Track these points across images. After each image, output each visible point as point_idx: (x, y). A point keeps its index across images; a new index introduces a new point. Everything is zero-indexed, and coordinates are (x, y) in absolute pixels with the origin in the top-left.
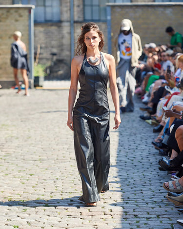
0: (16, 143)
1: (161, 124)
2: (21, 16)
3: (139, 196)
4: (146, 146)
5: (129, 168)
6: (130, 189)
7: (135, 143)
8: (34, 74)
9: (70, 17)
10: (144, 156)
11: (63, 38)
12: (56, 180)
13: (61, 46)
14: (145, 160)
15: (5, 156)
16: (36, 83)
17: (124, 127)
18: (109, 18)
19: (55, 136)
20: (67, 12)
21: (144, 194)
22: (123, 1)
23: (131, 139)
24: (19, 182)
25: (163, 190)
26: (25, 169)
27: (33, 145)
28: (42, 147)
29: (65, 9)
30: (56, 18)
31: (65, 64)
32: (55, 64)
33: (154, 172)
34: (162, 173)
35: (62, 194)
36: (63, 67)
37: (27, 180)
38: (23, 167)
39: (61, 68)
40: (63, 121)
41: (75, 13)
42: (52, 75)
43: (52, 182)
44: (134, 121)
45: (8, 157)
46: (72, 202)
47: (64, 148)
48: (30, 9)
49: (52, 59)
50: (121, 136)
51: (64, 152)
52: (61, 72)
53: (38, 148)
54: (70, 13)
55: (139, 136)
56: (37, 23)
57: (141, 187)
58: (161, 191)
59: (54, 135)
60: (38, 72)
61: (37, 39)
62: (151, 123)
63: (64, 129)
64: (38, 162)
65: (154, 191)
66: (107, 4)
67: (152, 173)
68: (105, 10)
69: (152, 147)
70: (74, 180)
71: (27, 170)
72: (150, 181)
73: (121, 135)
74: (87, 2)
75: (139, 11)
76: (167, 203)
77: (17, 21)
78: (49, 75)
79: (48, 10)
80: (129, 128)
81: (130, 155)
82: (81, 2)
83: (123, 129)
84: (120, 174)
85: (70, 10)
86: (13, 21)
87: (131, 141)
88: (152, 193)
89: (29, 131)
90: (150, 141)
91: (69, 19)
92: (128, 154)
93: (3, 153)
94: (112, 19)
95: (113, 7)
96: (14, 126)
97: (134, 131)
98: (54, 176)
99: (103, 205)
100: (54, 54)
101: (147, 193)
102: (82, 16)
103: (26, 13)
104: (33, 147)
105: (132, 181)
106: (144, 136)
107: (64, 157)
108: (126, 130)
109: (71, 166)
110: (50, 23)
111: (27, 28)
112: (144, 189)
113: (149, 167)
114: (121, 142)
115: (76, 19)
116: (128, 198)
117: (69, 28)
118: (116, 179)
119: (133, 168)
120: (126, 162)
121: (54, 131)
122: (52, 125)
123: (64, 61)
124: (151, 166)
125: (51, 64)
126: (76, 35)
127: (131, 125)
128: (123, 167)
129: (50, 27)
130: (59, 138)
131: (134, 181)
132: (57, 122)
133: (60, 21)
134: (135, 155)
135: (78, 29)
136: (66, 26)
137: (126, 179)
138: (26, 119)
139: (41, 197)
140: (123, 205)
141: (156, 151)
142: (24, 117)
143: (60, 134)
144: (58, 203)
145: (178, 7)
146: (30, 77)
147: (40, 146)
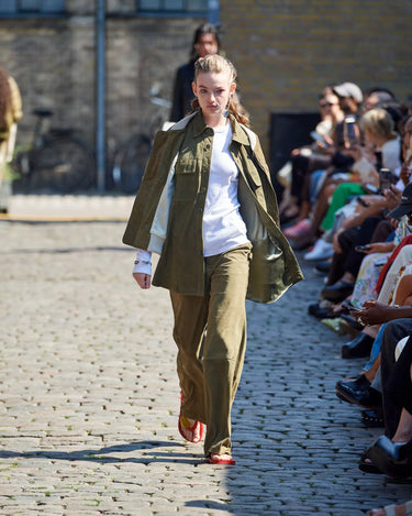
4: (320, 397)
5: (269, 465)
7: (286, 390)
10: (313, 428)
11: (71, 62)
12: (43, 499)
13: (65, 89)
14: (317, 441)
18: (214, 4)
19: (41, 364)
23: (275, 375)
28: (4, 397)
31: (78, 143)
32: (47, 143)
33: (345, 479)
34: (369, 481)
36: (71, 153)
39: (64, 157)
40: (67, 319)
42: (35, 177)
43: (33, 504)
44: (284, 321)
47: (69, 401)
49: (37, 129)
51: (71, 413)
52: (64, 169)
55: (299, 367)
59: (38, 361)
62: (337, 329)
63: (70, 342)
67: (339, 480)
70: (98, 497)
72: (332, 505)
78: (29, 175)
80: (268, 342)
81: (271, 425)
84: (240, 483)
87: (275, 382)
90: (331, 383)
91: (92, 8)
92: (266, 420)
94: (221, 7)
97: (283, 351)
98: (37, 485)
100: (43, 114)
105: (276, 505)
106: (316, 367)
107: (70, 429)
108: (259, 348)
110: (32, 18)
113: (327, 461)
117: (91, 34)
118: (227, 497)
119: (280, 465)
120: (258, 447)
121: (39, 347)
122: (35, 331)
123: (76, 136)
124: (334, 459)
125: (34, 144)
126: (110, 54)
127: (275, 334)
128: (249, 462)
129: (32, 32)
130: (54, 371)
131: (284, 503)
132: (50, 321)
133: (66, 14)
134: (288, 426)
135: (117, 37)
136: (80, 28)
137: (259, 499)
141: (351, 413)
143: (57, 358)
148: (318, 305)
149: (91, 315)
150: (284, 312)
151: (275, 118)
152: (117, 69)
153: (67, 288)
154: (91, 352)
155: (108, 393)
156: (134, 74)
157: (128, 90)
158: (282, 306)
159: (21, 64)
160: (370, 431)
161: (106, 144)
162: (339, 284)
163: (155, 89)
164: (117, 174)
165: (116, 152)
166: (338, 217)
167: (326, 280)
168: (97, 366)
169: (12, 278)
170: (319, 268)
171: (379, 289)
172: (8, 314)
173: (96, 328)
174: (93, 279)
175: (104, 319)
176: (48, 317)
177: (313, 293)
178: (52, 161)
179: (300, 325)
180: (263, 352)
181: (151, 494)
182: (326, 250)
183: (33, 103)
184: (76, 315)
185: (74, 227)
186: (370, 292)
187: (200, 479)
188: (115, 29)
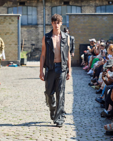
0: (10, 100)
1: (101, 88)
2: (13, 21)
3: (88, 133)
4: (92, 102)
5: (82, 116)
6: (82, 129)
7: (85, 100)
8: (21, 57)
9: (43, 21)
10: (90, 108)
11: (38, 34)
13: (37, 40)
14: (91, 111)
15: (4, 108)
16: (22, 63)
17: (78, 90)
18: (68, 22)
19: (35, 96)
20: (41, 18)
21: (91, 132)
22: (76, 12)
23: (82, 97)
24: (13, 124)
25: (103, 129)
26: (16, 116)
28: (27, 102)
30: (34, 23)
32: (34, 51)
33: (98, 119)
34: (102, 119)
35: (40, 131)
36: (39, 53)
38: (15, 115)
39: (37, 54)
40: (39, 86)
41: (47, 19)
43: (34, 124)
44: (84, 86)
45: (5, 109)
46: (47, 137)
47: (40, 103)
48: (18, 17)
49: (32, 48)
51: (41, 106)
52: (37, 56)
54: (44, 19)
55: (87, 96)
56: (22, 25)
57: (89, 128)
58: (102, 130)
60: (23, 56)
61: (22, 35)
62: (95, 88)
63: (40, 91)
64: (24, 112)
65: (97, 130)
66: (67, 13)
67: (96, 119)
68: (65, 17)
69: (96, 103)
71: (18, 117)
72: (95, 124)
73: (76, 95)
75: (87, 18)
76: (106, 137)
77: (10, 24)
78: (30, 57)
79: (30, 17)
80: (81, 91)
81: (82, 108)
82: (50, 12)
83: (77, 91)
84: (76, 120)
85: (43, 17)
86: (8, 24)
87: (82, 99)
89: (18, 92)
90: (94, 99)
91: (43, 23)
93: (3, 106)
94: (69, 23)
95: (70, 15)
96: (9, 89)
97: (84, 92)
99: (66, 138)
100: (33, 45)
101: (93, 131)
103: (16, 19)
104: (21, 102)
105: (84, 124)
106: (91, 96)
107: (41, 109)
109: (46, 114)
110: (30, 25)
111: (17, 28)
112: (91, 129)
113: (93, 115)
114: (76, 100)
115: (47, 23)
116: (82, 134)
117: (43, 28)
118: (74, 123)
119: (84, 116)
120: (79, 112)
121: (34, 92)
122: (33, 89)
123: (40, 49)
124: (95, 114)
125: (31, 51)
127: (82, 89)
128: (78, 115)
129: (30, 28)
130: (37, 97)
131: (85, 124)
133: (37, 24)
134: (85, 108)
135: (48, 29)
136: (40, 27)
137: (80, 123)
138: (17, 85)
139: (27, 134)
140: (79, 139)
141: (98, 105)
142: (15, 84)
143: (38, 94)
144: (38, 137)
145: (111, 16)
146: (18, 59)
147: (26, 102)
148: (90, 83)
150: (83, 85)
151: (81, 45)
158: (83, 83)
159: (28, 35)
160: (102, 109)
162: (94, 79)
166: (94, 65)
167: (92, 78)
170: (90, 76)
172: (27, 86)
176: (35, 86)
177: (89, 81)
178: (35, 55)
179: (87, 87)
180: (80, 93)
182: (91, 72)
183: (31, 43)
187: (68, 119)
188: (48, 27)
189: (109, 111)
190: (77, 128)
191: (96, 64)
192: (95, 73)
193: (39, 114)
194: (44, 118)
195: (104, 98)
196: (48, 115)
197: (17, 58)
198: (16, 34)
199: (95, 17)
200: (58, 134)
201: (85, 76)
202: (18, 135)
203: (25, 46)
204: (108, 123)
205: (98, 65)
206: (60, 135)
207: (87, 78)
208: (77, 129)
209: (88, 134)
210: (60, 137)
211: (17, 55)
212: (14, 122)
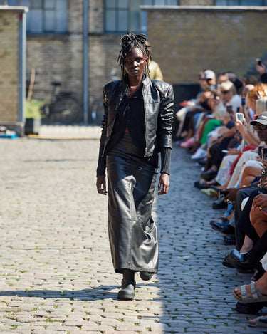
2: (6, 24)
3: (193, 308)
4: (202, 229)
5: (177, 264)
6: (178, 296)
7: (184, 225)
8: (26, 115)
9: (83, 26)
10: (198, 245)
11: (70, 58)
12: (62, 281)
13: (67, 72)
14: (201, 252)
16: (29, 129)
17: (167, 199)
18: (144, 28)
19: (59, 212)
20: (77, 18)
21: (200, 305)
22: (166, 4)
23: (179, 217)
24: (4, 283)
25: (231, 298)
26: (13, 263)
27: (25, 226)
28: (40, 228)
29: (75, 14)
30: (60, 28)
31: (74, 99)
32: (58, 99)
33: (216, 271)
34: (229, 272)
36: (71, 104)
37: (18, 280)
38: (10, 259)
39: (67, 106)
40: (71, 189)
41: (91, 20)
42: (52, 117)
43: (57, 283)
44: (182, 190)
46: (89, 316)
47: (73, 231)
48: (20, 13)
49: (53, 92)
50: (163, 213)
51: (75, 237)
52: (67, 112)
53: (34, 230)
54: (83, 21)
55: (190, 213)
56: (31, 35)
57: (195, 294)
58: (227, 300)
59: (57, 210)
60: (30, 111)
61: (31, 59)
62: (209, 194)
63: (73, 201)
64: (33, 253)
65: (215, 300)
66: (142, 7)
67: (212, 272)
68: (138, 16)
69: (212, 231)
70: (90, 280)
71: (17, 264)
72: (210, 284)
73: (163, 211)
74: (110, 4)
75: (192, 19)
76: (237, 318)
78: (49, 116)
79: (49, 14)
80: (174, 201)
81: (177, 243)
82: (100, 3)
83: (166, 202)
84: (162, 273)
85: (83, 15)
87: (179, 221)
88: (213, 302)
89: (19, 203)
90: (207, 221)
91: (81, 30)
92: (174, 241)
94: (148, 30)
95: (151, 11)
97: (182, 205)
98: (59, 274)
99: (136, 320)
100: (56, 84)
101: (206, 303)
102: (101, 25)
103: (15, 19)
104: (26, 228)
105: (181, 284)
106: (199, 213)
107: (74, 245)
108: (170, 204)
109: (86, 258)
110: (51, 36)
111: (16, 43)
112: (200, 297)
113: (206, 261)
114: (162, 223)
115: (92, 29)
116: (176, 310)
117: (80, 44)
119: (182, 264)
120: (171, 254)
121: (57, 203)
122: (55, 195)
123: (73, 96)
124: (210, 260)
125: (51, 100)
126: (91, 54)
127: (178, 196)
128: (167, 262)
129: (51, 42)
130: (65, 215)
131: (185, 283)
132: (63, 190)
133: (68, 33)
134: (185, 244)
135: (94, 45)
136: (76, 41)
137: (172, 281)
138: (14, 184)
139: (40, 307)
140: (168, 322)
141: (218, 237)
142: (10, 181)
143: (67, 209)
144: (67, 316)
145: (251, 14)
146: (20, 120)
147: (36, 227)
148: (198, 182)
149: (83, 186)
150: (182, 186)
152: (94, 61)
153: (71, 173)
154: (84, 205)
155: (93, 226)
156: (103, 64)
157: (99, 72)
158: (180, 183)
159: (45, 59)
160: (228, 246)
161: (88, 101)
162: (209, 171)
163: (114, 72)
164: (94, 115)
165: (94, 104)
166: (209, 137)
167: (203, 169)
168: (87, 213)
169: (42, 168)
171: (231, 174)
172: (41, 186)
173: (86, 194)
174: (84, 168)
175: (90, 189)
176: (61, 188)
177: (196, 176)
178: (61, 108)
179: (190, 192)
180: (173, 206)
181: (117, 279)
182: (202, 154)
183: (51, 78)
184: (76, 187)
185: (73, 142)
186: (226, 175)
188: (93, 41)
189: (244, 252)
190: (166, 294)
191: (215, 134)
192: (210, 156)
193: (71, 257)
194: (83, 269)
195: (232, 221)
196: (91, 260)
197: (16, 117)
198: (13, 56)
199: (213, 16)
200: (117, 310)
201: (186, 165)
202: (15, 309)
203: (37, 86)
204: (242, 282)
205: (219, 138)
206: (121, 311)
207: (190, 168)
208: (166, 297)
209: (191, 309)
210: (121, 316)
211: (15, 110)
212: (7, 277)
